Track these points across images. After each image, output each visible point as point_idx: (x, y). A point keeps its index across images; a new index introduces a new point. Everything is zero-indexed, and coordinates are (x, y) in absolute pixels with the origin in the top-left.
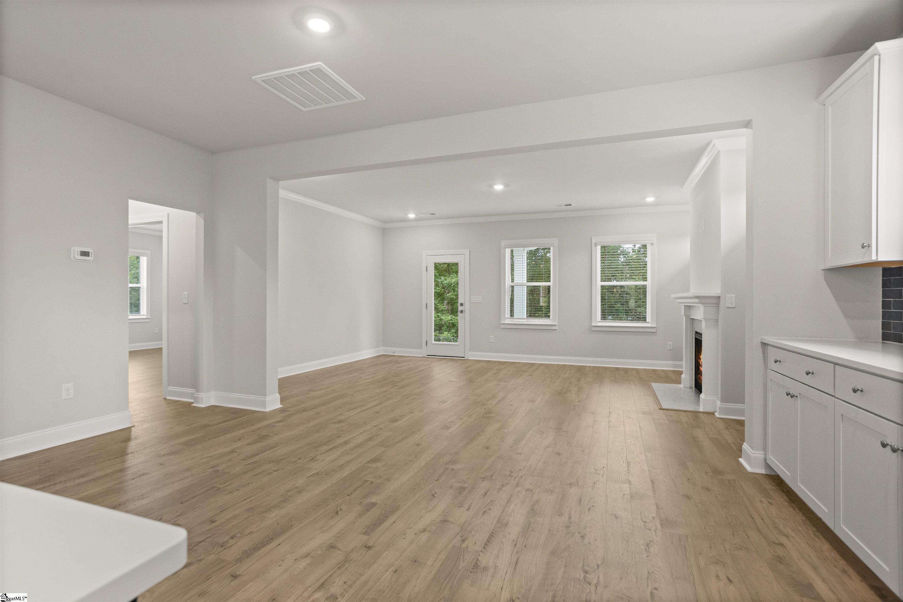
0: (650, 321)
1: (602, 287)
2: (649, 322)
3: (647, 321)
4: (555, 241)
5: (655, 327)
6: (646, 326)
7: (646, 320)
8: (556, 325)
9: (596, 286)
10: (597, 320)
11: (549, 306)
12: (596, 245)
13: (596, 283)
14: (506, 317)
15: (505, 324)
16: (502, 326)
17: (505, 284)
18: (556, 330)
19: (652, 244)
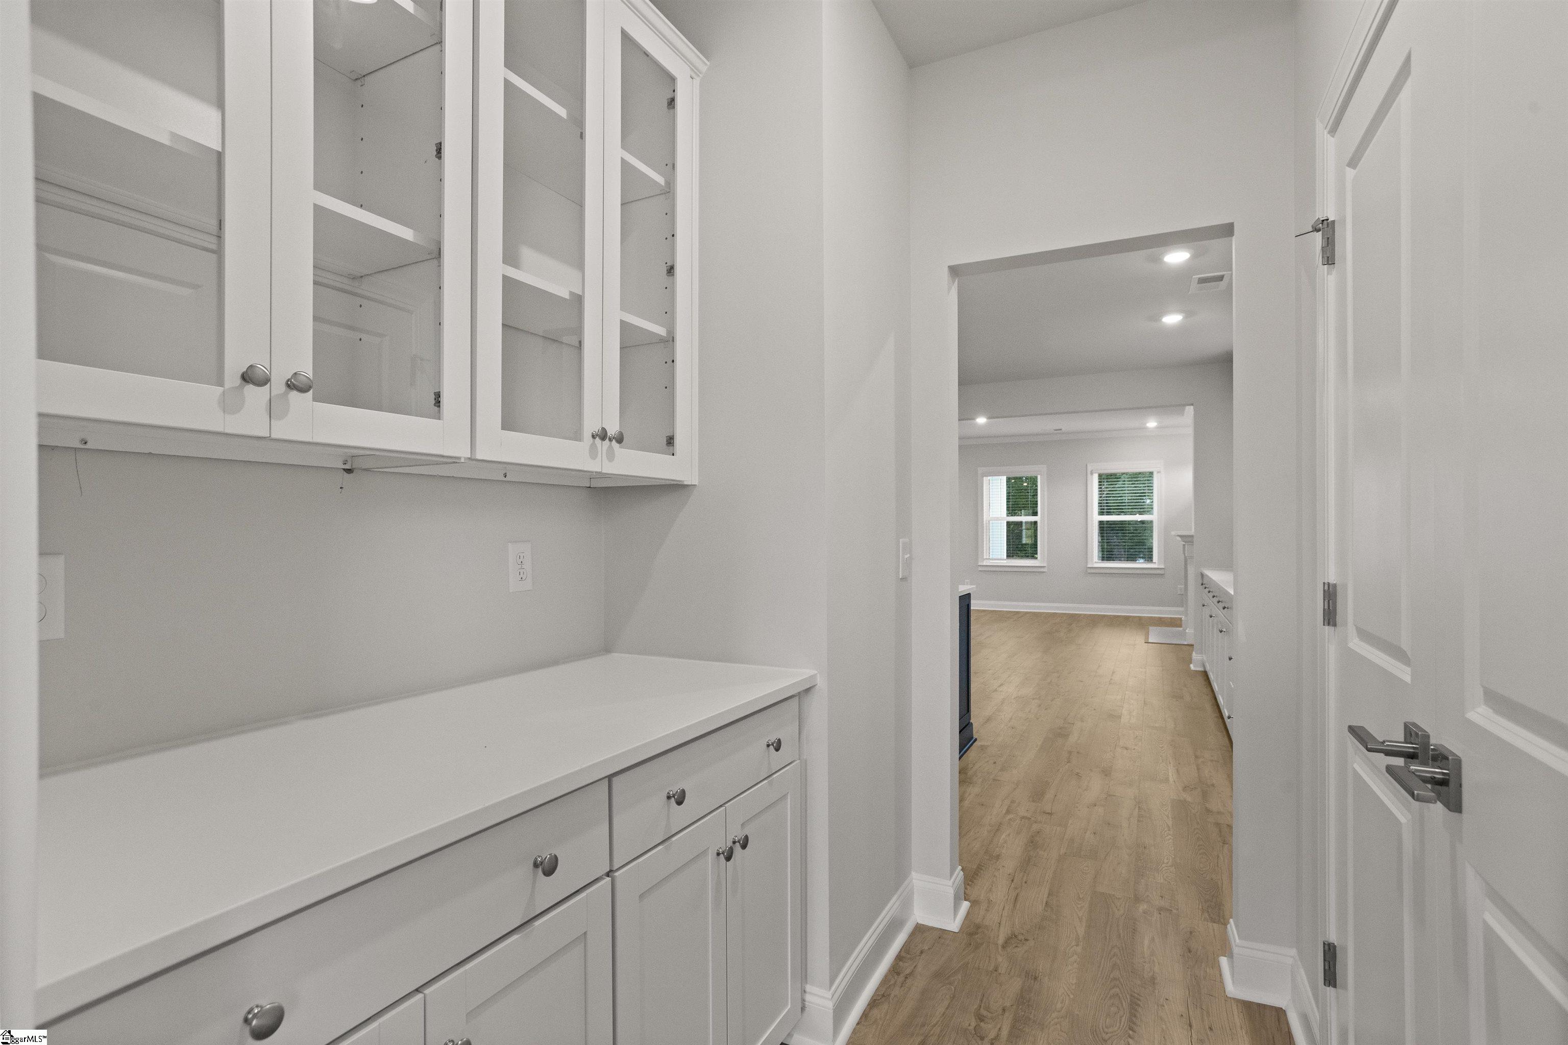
0: (1157, 562)
1: (1101, 523)
2: (1155, 563)
3: (1154, 561)
4: (1043, 468)
5: (1162, 568)
6: (1152, 567)
7: (1152, 561)
8: (1045, 567)
9: (1092, 521)
10: (1095, 559)
11: (1037, 545)
12: (1092, 474)
13: (1092, 517)
14: (985, 557)
15: (983, 566)
16: (980, 569)
17: (983, 519)
18: (1044, 572)
19: (1158, 472)
